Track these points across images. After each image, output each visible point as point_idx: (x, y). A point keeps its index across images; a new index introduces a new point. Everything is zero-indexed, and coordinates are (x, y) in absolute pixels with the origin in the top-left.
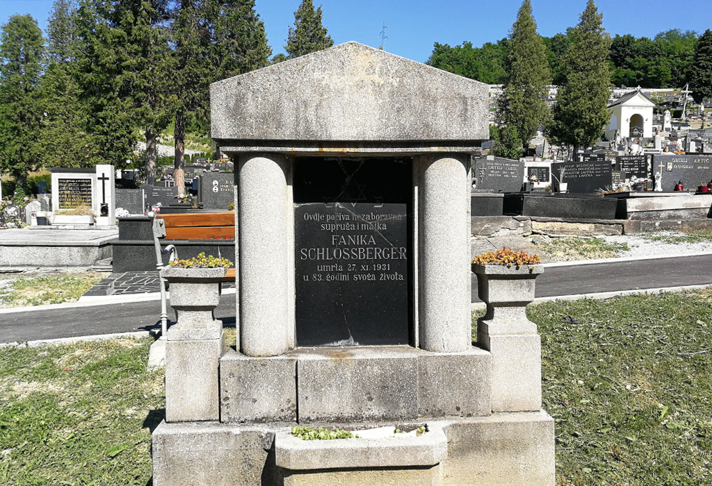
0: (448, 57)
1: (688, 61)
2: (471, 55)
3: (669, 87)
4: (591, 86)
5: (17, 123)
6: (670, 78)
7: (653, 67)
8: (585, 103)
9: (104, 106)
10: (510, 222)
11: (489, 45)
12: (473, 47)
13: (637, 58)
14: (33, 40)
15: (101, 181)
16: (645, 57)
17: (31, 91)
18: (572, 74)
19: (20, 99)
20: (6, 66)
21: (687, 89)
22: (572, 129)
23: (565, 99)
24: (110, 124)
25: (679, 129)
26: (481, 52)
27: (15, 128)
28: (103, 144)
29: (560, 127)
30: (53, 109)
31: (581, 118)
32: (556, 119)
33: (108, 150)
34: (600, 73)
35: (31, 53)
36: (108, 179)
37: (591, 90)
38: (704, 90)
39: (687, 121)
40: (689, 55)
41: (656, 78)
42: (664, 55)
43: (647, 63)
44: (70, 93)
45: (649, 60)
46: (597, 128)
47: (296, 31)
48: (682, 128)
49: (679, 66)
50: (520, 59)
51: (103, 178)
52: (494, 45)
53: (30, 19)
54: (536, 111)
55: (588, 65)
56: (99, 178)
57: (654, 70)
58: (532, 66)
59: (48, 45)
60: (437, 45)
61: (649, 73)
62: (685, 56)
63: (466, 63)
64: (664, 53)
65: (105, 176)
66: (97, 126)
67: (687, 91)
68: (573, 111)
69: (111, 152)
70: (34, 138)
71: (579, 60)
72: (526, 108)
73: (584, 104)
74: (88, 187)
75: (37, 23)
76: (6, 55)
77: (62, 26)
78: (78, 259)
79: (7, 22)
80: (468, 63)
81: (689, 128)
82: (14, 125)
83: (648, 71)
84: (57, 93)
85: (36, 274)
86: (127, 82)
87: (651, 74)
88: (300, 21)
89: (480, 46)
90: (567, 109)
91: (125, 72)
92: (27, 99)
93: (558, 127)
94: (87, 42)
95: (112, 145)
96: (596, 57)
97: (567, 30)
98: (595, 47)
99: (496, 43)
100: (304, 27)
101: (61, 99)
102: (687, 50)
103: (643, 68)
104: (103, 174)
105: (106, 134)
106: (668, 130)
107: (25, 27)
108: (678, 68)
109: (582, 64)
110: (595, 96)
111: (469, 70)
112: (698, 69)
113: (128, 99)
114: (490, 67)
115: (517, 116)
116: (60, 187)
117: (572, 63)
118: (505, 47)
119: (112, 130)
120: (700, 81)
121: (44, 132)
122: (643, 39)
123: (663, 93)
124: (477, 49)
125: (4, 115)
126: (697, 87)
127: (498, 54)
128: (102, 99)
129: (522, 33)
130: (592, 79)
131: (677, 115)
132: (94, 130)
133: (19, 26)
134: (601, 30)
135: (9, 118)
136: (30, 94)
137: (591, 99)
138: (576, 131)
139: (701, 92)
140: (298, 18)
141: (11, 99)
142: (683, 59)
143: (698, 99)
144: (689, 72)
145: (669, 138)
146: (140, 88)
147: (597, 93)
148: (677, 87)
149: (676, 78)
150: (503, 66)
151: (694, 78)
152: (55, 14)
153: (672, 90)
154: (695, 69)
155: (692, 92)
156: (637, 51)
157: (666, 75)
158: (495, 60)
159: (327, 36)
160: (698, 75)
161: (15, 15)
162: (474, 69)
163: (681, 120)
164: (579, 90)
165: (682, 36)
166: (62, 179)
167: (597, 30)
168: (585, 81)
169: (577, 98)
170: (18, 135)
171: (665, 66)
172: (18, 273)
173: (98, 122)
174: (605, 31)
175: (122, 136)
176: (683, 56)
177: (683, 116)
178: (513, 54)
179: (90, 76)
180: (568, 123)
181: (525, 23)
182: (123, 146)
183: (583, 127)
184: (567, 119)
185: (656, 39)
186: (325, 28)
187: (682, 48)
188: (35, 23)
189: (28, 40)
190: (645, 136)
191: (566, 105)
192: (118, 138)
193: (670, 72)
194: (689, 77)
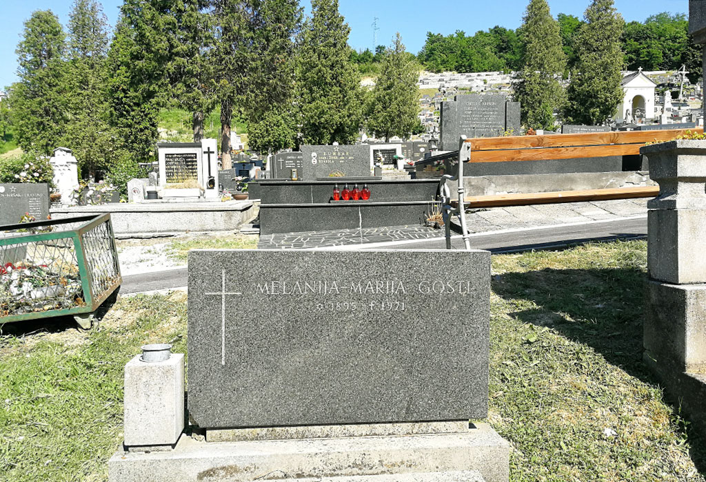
0: (442, 46)
1: (679, 43)
2: (464, 44)
3: (661, 70)
4: (605, 67)
5: (43, 118)
6: (661, 60)
7: (645, 50)
8: (600, 82)
9: (156, 92)
10: (634, 176)
11: (481, 33)
12: (466, 35)
13: (628, 42)
14: (55, 35)
15: (207, 155)
16: (636, 40)
17: (54, 86)
18: (586, 55)
19: (44, 94)
20: (29, 62)
21: (684, 69)
22: (587, 109)
23: (579, 80)
24: (133, 116)
25: (679, 109)
26: (475, 40)
27: (40, 123)
28: (127, 137)
29: (575, 107)
30: (77, 103)
31: (596, 97)
32: (570, 99)
33: (132, 142)
34: (614, 53)
35: (54, 48)
36: (213, 152)
37: (605, 69)
38: (699, 71)
39: (684, 101)
40: (680, 37)
41: (648, 61)
42: (655, 38)
43: (639, 46)
44: (94, 88)
45: (641, 43)
46: (612, 106)
47: (313, 20)
48: (682, 108)
49: (671, 49)
50: (535, 41)
51: (209, 152)
52: (486, 33)
53: (50, 14)
54: (553, 92)
55: (601, 45)
56: (205, 152)
57: (645, 53)
58: (547, 48)
59: (69, 40)
60: (430, 35)
61: (641, 56)
62: (676, 38)
63: (460, 52)
64: (655, 36)
65: (211, 150)
66: (121, 119)
67: (684, 72)
68: (587, 91)
69: (135, 145)
70: (59, 133)
71: (593, 40)
72: (542, 89)
73: (598, 84)
74: (193, 161)
75: (57, 18)
76: (29, 50)
77: (84, 21)
78: (222, 223)
79: (29, 17)
80: (462, 51)
81: (688, 108)
82: (40, 120)
83: (640, 54)
84: (80, 87)
85: (187, 237)
86: (179, 67)
87: (643, 57)
88: (316, 9)
89: (473, 35)
90: (582, 89)
91: (177, 58)
92: (52, 94)
93: (572, 107)
94: (138, 30)
95: (136, 137)
96: (609, 37)
97: (559, 16)
98: (609, 28)
99: (488, 31)
100: (322, 15)
101: (84, 92)
102: (677, 33)
103: (634, 52)
104: (209, 148)
105: (130, 126)
106: (668, 110)
107: (46, 22)
108: (669, 51)
109: (595, 45)
110: (609, 76)
111: (463, 58)
112: (693, 50)
113: (180, 85)
114: (483, 54)
115: (534, 97)
116: (167, 162)
117: (585, 43)
118: (497, 35)
119: (135, 122)
120: (695, 62)
121: (69, 127)
122: (633, 23)
123: (656, 75)
124: (470, 38)
125: (29, 110)
126: (692, 68)
127: (491, 42)
128: (154, 86)
129: (536, 15)
130: (606, 58)
131: (675, 95)
132: (117, 124)
133: (41, 21)
134: (612, 9)
135: (33, 113)
136: (54, 89)
137: (605, 79)
138: (592, 110)
139: (696, 73)
140: (314, 6)
141: (35, 95)
142: (674, 41)
143: (693, 79)
144: (684, 53)
145: (671, 118)
146: (193, 73)
147: (611, 72)
148: (669, 70)
149: (667, 60)
150: (496, 53)
151: (689, 59)
152: (76, 9)
153: (664, 72)
154: (689, 50)
155: (688, 72)
156: (628, 35)
157: (657, 57)
158: (488, 48)
159: (344, 23)
160: (693, 55)
161: (37, 10)
162: (468, 58)
163: (679, 100)
164: (593, 70)
165: (672, 19)
166: (169, 154)
167: (609, 11)
168: (600, 62)
169: (591, 78)
170: (43, 129)
171: (656, 49)
172: (170, 238)
173: (122, 115)
174: (617, 12)
175: (146, 128)
176: (674, 39)
177: (681, 97)
178: (527, 36)
179: (140, 64)
180: (582, 103)
181: (540, 5)
182: (147, 138)
183: (598, 107)
184: (582, 100)
185: (647, 22)
186: (343, 15)
187: (673, 31)
188: (55, 19)
189: (51, 36)
190: (647, 117)
191: (580, 86)
192: (142, 130)
193: (661, 54)
194: (684, 58)
